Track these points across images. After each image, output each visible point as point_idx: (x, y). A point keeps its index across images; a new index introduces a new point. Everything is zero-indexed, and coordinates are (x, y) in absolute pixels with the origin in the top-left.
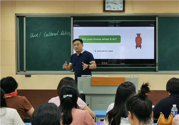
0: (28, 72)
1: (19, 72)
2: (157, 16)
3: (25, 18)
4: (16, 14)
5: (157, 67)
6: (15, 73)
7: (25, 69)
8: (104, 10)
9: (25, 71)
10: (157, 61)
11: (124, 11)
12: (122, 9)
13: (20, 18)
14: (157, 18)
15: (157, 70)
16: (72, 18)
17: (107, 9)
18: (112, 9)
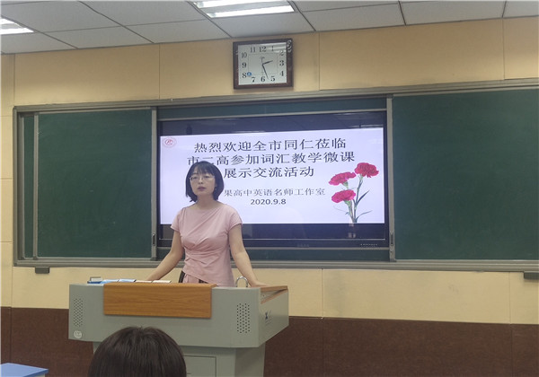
0: (44, 261)
1: (22, 259)
2: (390, 96)
3: (36, 118)
5: (392, 249)
6: (12, 263)
7: (35, 253)
9: (35, 259)
10: (392, 231)
12: (283, 80)
14: (389, 101)
15: (392, 256)
16: (154, 113)
17: (243, 81)
18: (258, 82)
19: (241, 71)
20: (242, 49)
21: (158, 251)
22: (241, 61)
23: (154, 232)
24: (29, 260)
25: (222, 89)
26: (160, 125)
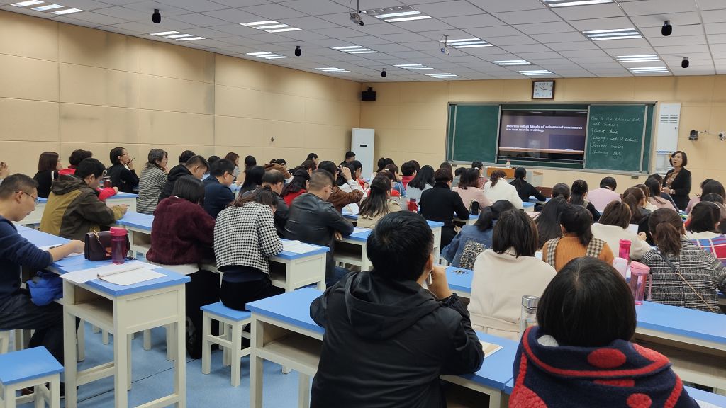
2: (590, 105)
3: (456, 107)
4: (448, 102)
5: (584, 165)
7: (452, 159)
8: (533, 98)
10: (585, 158)
11: (553, 98)
12: (551, 97)
13: (451, 105)
14: (589, 107)
15: (584, 167)
16: (500, 107)
17: (535, 96)
18: (541, 97)
19: (535, 92)
20: (536, 83)
22: (535, 88)
23: (497, 153)
25: (525, 98)
26: (502, 111)
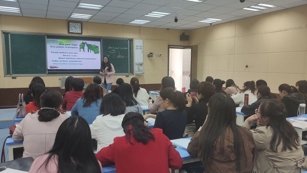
0: (14, 75)
1: (6, 75)
3: (9, 34)
4: (2, 31)
6: (3, 76)
7: (11, 73)
9: (11, 75)
11: (82, 33)
12: (80, 32)
13: (6, 34)
14: (102, 39)
16: (46, 37)
17: (70, 31)
18: (74, 32)
19: (70, 29)
20: (70, 23)
21: (48, 72)
22: (70, 26)
24: (8, 75)
25: (65, 32)
